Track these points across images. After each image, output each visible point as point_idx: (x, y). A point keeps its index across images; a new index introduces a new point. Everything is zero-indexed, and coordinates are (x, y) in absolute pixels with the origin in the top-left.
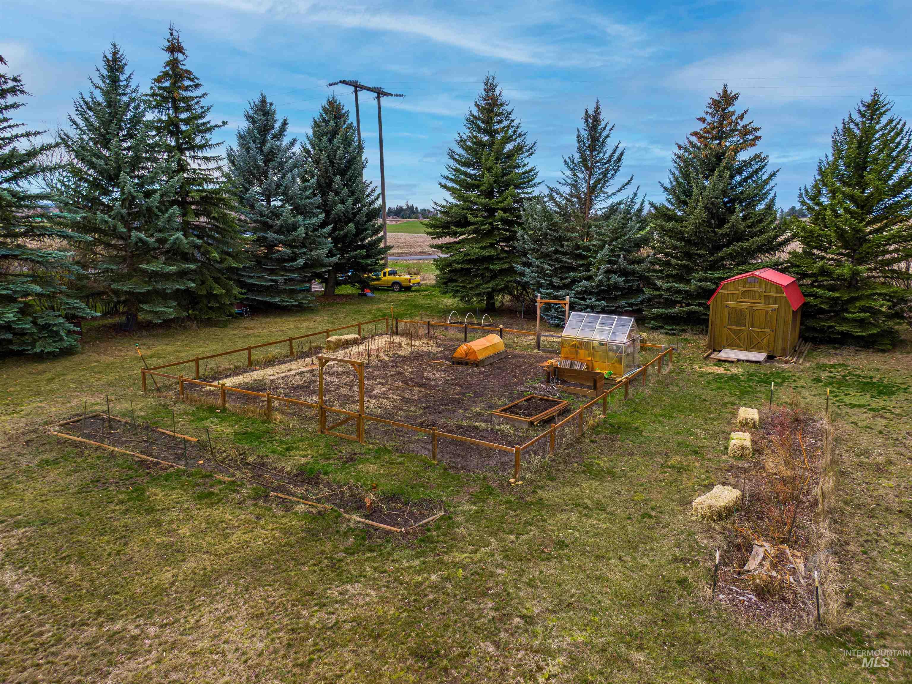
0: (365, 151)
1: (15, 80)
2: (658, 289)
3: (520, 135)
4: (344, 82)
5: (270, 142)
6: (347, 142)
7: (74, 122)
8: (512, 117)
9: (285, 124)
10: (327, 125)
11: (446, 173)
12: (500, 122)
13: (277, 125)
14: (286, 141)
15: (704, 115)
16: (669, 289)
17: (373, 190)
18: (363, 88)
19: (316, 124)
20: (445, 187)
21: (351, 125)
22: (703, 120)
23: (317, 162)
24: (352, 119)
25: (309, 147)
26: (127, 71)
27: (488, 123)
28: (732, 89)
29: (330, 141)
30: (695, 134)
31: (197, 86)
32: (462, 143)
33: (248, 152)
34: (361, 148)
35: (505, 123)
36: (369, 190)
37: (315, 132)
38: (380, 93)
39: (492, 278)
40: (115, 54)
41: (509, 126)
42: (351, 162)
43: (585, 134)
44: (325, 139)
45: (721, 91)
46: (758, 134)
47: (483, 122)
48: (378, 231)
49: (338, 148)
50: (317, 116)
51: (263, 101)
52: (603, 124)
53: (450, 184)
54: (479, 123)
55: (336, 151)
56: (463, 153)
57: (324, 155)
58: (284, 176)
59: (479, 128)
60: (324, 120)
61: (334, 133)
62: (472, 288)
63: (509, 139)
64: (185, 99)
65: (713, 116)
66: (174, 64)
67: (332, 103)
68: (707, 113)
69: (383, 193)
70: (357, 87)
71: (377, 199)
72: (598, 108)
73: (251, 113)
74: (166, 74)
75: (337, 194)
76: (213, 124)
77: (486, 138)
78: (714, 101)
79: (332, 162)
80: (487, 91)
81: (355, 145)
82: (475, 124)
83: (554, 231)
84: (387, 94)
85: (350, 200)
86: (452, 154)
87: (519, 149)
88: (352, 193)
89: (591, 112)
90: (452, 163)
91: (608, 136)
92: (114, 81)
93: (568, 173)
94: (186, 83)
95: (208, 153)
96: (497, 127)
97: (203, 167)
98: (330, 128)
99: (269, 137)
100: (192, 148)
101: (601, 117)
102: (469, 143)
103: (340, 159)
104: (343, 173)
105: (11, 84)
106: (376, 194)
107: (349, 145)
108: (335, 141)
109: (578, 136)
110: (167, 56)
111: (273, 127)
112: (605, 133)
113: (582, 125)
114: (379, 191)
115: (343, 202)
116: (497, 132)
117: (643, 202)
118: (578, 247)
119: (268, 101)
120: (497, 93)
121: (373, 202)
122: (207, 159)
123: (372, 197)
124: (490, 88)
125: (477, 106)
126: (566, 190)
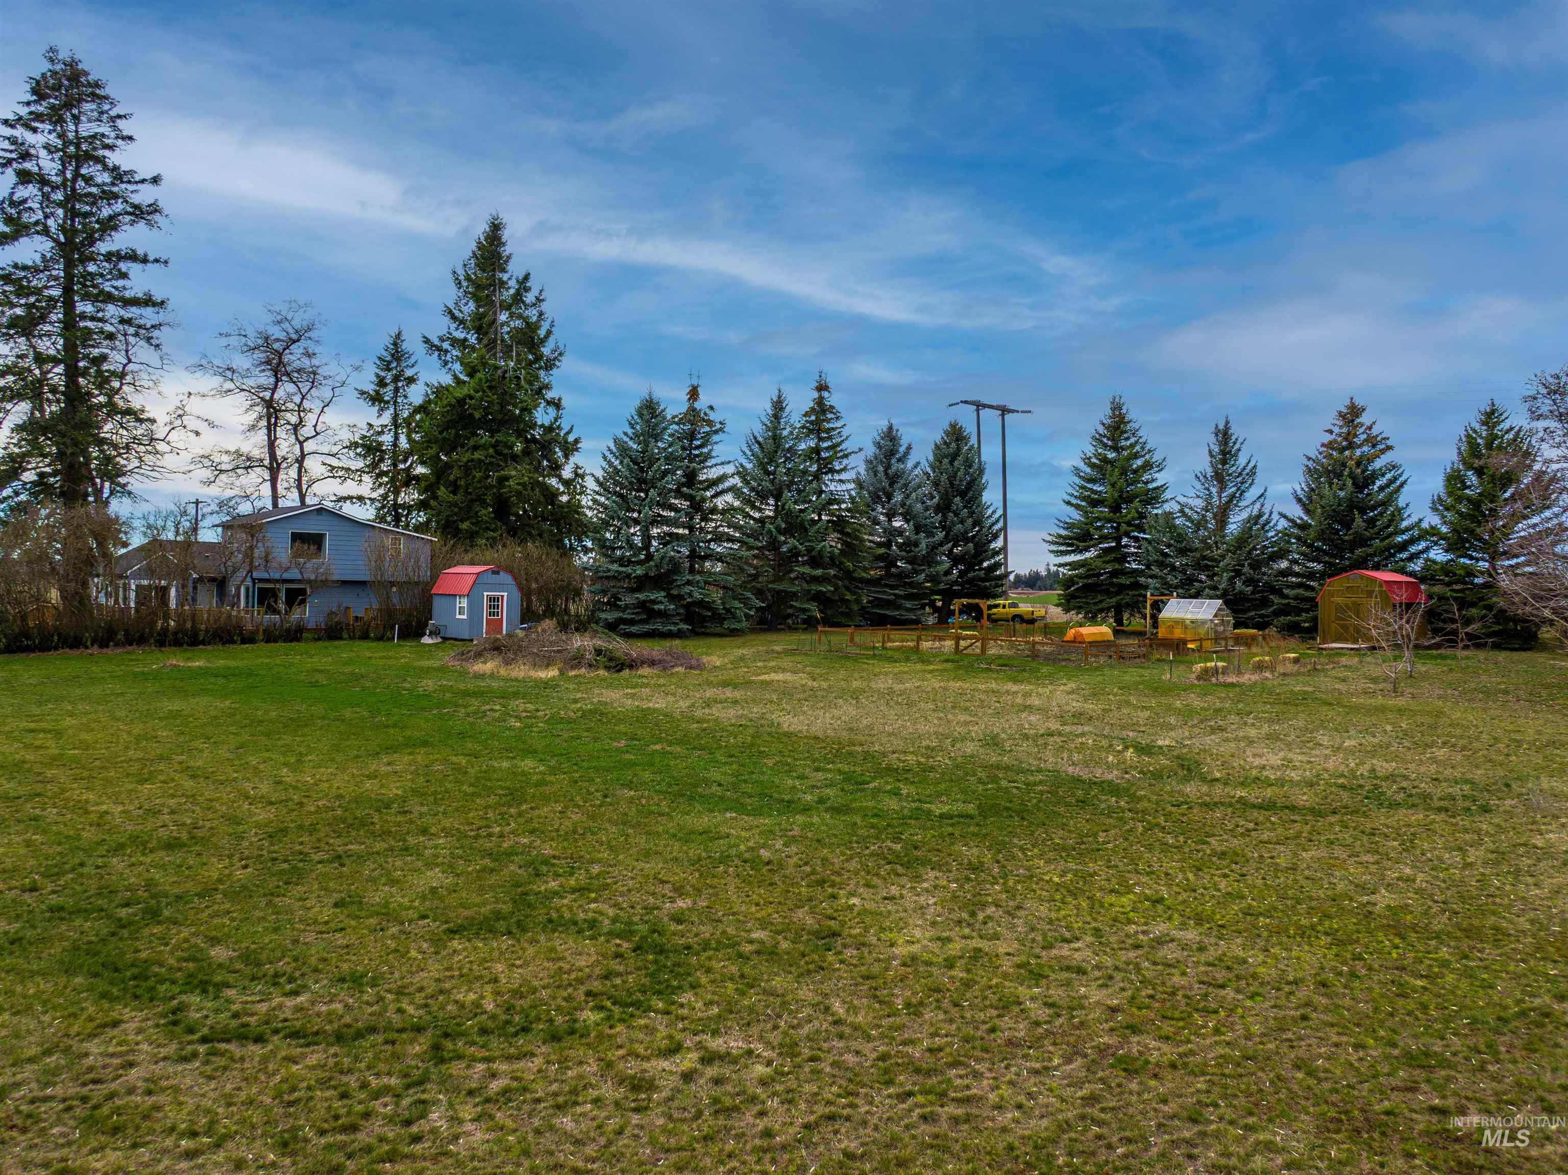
0: (987, 472)
1: (721, 423)
2: (1286, 597)
3: (1150, 451)
4: (966, 402)
5: (895, 466)
6: (968, 463)
7: (744, 453)
8: (1140, 433)
9: (909, 448)
10: (948, 447)
11: (1070, 490)
12: (1127, 439)
13: (902, 449)
14: (910, 464)
15: (1332, 427)
16: (1296, 598)
17: (994, 512)
18: (985, 406)
19: (937, 447)
20: (1069, 503)
21: (972, 446)
22: (1331, 432)
23: (936, 484)
24: (973, 441)
25: (929, 470)
26: (787, 410)
27: (1113, 440)
28: (1359, 402)
29: (951, 463)
30: (1323, 445)
31: (837, 418)
32: (1087, 461)
33: (875, 475)
34: (981, 471)
35: (1133, 440)
36: (989, 512)
37: (935, 455)
38: (1004, 411)
39: (1117, 593)
40: (779, 397)
41: (1136, 442)
42: (970, 485)
43: (1216, 449)
44: (946, 461)
45: (1348, 402)
46: (1389, 443)
47: (1108, 439)
48: (996, 553)
49: (959, 469)
50: (938, 440)
51: (890, 428)
52: (1234, 438)
53: (1074, 501)
54: (1105, 440)
55: (956, 473)
56: (1088, 470)
57: (944, 477)
58: (908, 497)
59: (1105, 445)
60: (945, 443)
61: (954, 457)
62: (1095, 604)
63: (1136, 456)
64: (828, 431)
65: (1341, 427)
66: (820, 402)
67: (953, 426)
68: (1334, 425)
69: (1005, 515)
70: (979, 406)
71: (997, 521)
72: (1227, 423)
73: (878, 438)
74: (813, 409)
75: (956, 515)
76: (849, 451)
77: (1111, 455)
78: (1340, 413)
79: (952, 484)
80: (1113, 409)
81: (976, 466)
82: (1101, 442)
83: (1178, 542)
84: (1013, 411)
85: (970, 521)
86: (1077, 471)
87: (1148, 466)
88: (971, 513)
89: (1221, 427)
90: (1078, 481)
91: (1239, 450)
92: (776, 417)
93: (1198, 486)
94: (830, 416)
95: (844, 476)
96: (1123, 443)
97: (839, 488)
98: (951, 450)
99: (893, 461)
100: (832, 471)
101: (1231, 431)
102: (1094, 460)
103: (961, 481)
104: (963, 494)
105: (718, 426)
106: (996, 516)
107: (970, 466)
108: (956, 463)
109: (1210, 451)
110: (816, 395)
111: (897, 451)
112: (1237, 446)
113: (1212, 439)
114: (1000, 512)
115: (962, 522)
116: (1123, 448)
117: (1271, 513)
118: (1204, 558)
119: (895, 428)
120: (1124, 411)
121: (993, 524)
122: (841, 481)
123: (993, 519)
124: (1117, 407)
125: (1103, 424)
126: (1199, 503)
